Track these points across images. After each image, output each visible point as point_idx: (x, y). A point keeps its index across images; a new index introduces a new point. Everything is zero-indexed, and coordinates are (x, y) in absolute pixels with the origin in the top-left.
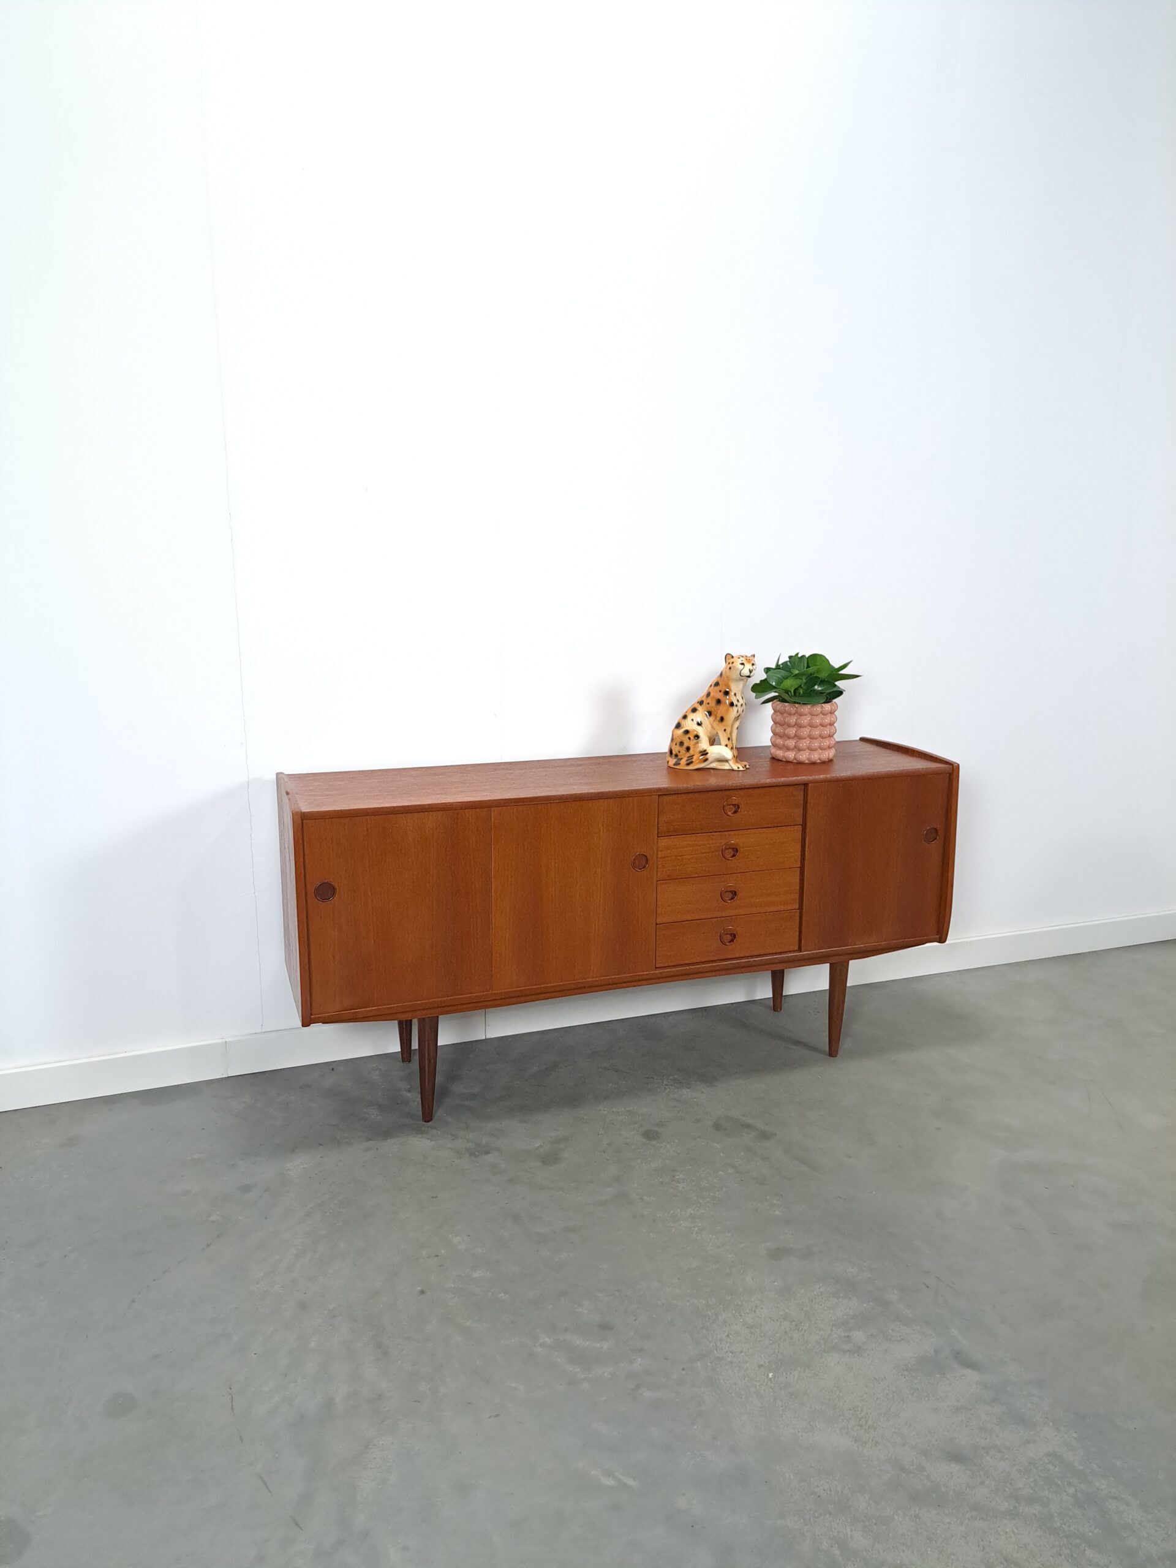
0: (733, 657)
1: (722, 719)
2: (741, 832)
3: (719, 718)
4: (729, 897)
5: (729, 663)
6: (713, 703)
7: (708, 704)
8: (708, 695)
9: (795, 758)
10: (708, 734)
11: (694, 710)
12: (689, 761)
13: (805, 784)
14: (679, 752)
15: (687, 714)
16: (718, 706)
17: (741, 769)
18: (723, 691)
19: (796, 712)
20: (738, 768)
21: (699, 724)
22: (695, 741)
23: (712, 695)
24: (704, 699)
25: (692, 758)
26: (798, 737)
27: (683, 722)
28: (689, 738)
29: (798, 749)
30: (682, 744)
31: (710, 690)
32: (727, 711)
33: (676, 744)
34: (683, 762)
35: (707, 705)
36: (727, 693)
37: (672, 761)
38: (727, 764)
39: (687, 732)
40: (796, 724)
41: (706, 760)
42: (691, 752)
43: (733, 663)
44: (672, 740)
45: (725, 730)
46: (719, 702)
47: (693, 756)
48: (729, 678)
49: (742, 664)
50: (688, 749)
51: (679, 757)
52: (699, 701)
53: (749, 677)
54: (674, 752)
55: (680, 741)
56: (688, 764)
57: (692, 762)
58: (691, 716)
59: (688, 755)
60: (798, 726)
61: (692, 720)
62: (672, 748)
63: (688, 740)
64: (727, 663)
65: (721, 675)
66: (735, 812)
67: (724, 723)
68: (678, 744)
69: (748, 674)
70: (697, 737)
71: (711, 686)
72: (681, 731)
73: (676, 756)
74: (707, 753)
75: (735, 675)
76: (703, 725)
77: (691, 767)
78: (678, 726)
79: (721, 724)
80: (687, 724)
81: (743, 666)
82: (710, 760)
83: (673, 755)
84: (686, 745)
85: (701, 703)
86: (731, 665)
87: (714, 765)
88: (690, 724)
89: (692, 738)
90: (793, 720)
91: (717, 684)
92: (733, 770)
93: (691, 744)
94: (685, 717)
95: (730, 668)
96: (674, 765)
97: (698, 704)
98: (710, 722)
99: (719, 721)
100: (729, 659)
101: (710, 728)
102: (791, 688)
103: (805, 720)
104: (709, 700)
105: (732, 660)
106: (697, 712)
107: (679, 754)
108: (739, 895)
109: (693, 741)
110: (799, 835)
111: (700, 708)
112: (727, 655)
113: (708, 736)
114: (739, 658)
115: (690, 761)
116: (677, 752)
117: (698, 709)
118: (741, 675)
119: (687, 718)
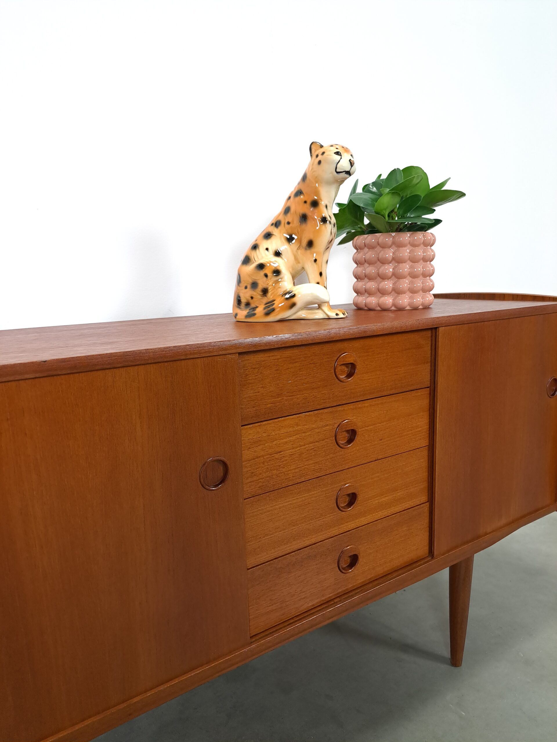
0: (322, 146)
1: (310, 244)
2: (360, 405)
3: (305, 242)
4: (345, 502)
5: (317, 156)
6: (296, 221)
7: (289, 223)
8: (287, 210)
9: (394, 305)
10: (291, 270)
11: (268, 236)
12: (266, 310)
13: (431, 329)
14: (252, 298)
15: (257, 242)
16: (304, 226)
17: (341, 316)
18: (309, 202)
19: (394, 243)
20: (337, 314)
21: (278, 254)
22: (276, 279)
23: (292, 209)
24: (281, 218)
25: (274, 304)
26: (397, 276)
27: (253, 255)
28: (266, 276)
29: (397, 292)
30: (254, 285)
31: (289, 204)
32: (318, 232)
33: (246, 288)
34: (260, 310)
35: (287, 226)
36: (315, 204)
37: (243, 313)
38: (320, 311)
39: (261, 266)
40: (393, 259)
41: (293, 305)
42: (270, 296)
43: (323, 153)
44: (239, 281)
45: (315, 261)
46: (304, 218)
47: (274, 301)
48: (317, 180)
49: (337, 153)
50: (265, 292)
51: (253, 305)
52: (274, 222)
53: (349, 173)
54: (243, 301)
55: (251, 281)
56: (267, 314)
57: (273, 310)
58: (265, 244)
59: (265, 300)
60: (397, 261)
61: (267, 249)
62: (242, 295)
63: (265, 278)
64: (314, 156)
65: (304, 178)
66: (350, 375)
67: (313, 250)
68: (249, 287)
69: (347, 167)
70: (277, 272)
71: (290, 198)
72: (252, 267)
73: (248, 304)
74: (294, 296)
75: (328, 171)
76: (283, 256)
77: (272, 318)
78: (247, 260)
79: (308, 252)
80: (260, 257)
81: (338, 157)
82: (299, 304)
83: (243, 305)
84: (260, 287)
85: (277, 224)
86: (320, 158)
87: (303, 314)
88: (264, 255)
89: (270, 274)
90: (389, 254)
91: (299, 193)
92: (329, 319)
93: (269, 283)
95: (320, 162)
96: (247, 316)
97: (273, 227)
98: (292, 251)
99: (306, 249)
100: (316, 151)
101: (292, 258)
102: (385, 209)
103: (406, 252)
104: (289, 218)
105: (322, 150)
106: (273, 237)
107: (251, 301)
108: (360, 498)
109: (272, 278)
110: (425, 402)
111: (275, 231)
112: (312, 143)
113: (291, 274)
114: (332, 146)
115: (271, 308)
116: (248, 300)
117: (274, 233)
118: (338, 170)
119: (259, 248)
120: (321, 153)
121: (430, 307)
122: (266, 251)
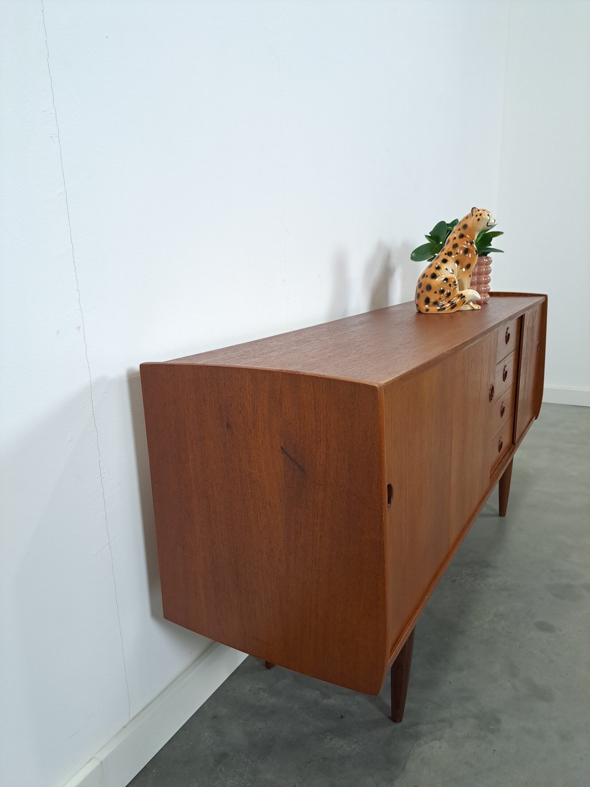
0: (478, 211)
1: (469, 266)
2: (508, 357)
3: (464, 266)
4: (502, 413)
5: (477, 216)
7: (457, 254)
8: (455, 246)
11: (445, 261)
14: (440, 299)
15: (438, 265)
16: (465, 255)
18: (469, 242)
21: (452, 272)
22: (455, 287)
23: (459, 246)
27: (438, 272)
30: (442, 291)
36: (473, 243)
39: (446, 280)
41: (465, 302)
42: (452, 297)
43: (481, 215)
45: (470, 276)
46: (467, 251)
48: (475, 229)
49: (488, 215)
50: (449, 295)
51: (440, 303)
52: (447, 253)
54: (432, 300)
55: (439, 289)
56: (452, 308)
57: (456, 305)
58: (444, 266)
59: (448, 300)
61: (447, 269)
64: (474, 216)
66: (508, 340)
67: (469, 269)
72: (440, 280)
73: (436, 303)
74: (463, 297)
75: (482, 225)
76: (455, 273)
78: (434, 276)
79: (466, 270)
83: (431, 303)
84: (446, 291)
85: (449, 254)
86: (479, 217)
91: (462, 236)
94: (438, 268)
95: (479, 220)
97: (447, 256)
98: (458, 270)
100: (475, 211)
104: (457, 251)
106: (448, 262)
108: (504, 410)
110: (515, 356)
111: (449, 258)
112: (473, 209)
116: (436, 300)
117: (448, 260)
118: (488, 225)
119: (441, 268)
120: (479, 214)
121: (487, 302)
122: (446, 271)
